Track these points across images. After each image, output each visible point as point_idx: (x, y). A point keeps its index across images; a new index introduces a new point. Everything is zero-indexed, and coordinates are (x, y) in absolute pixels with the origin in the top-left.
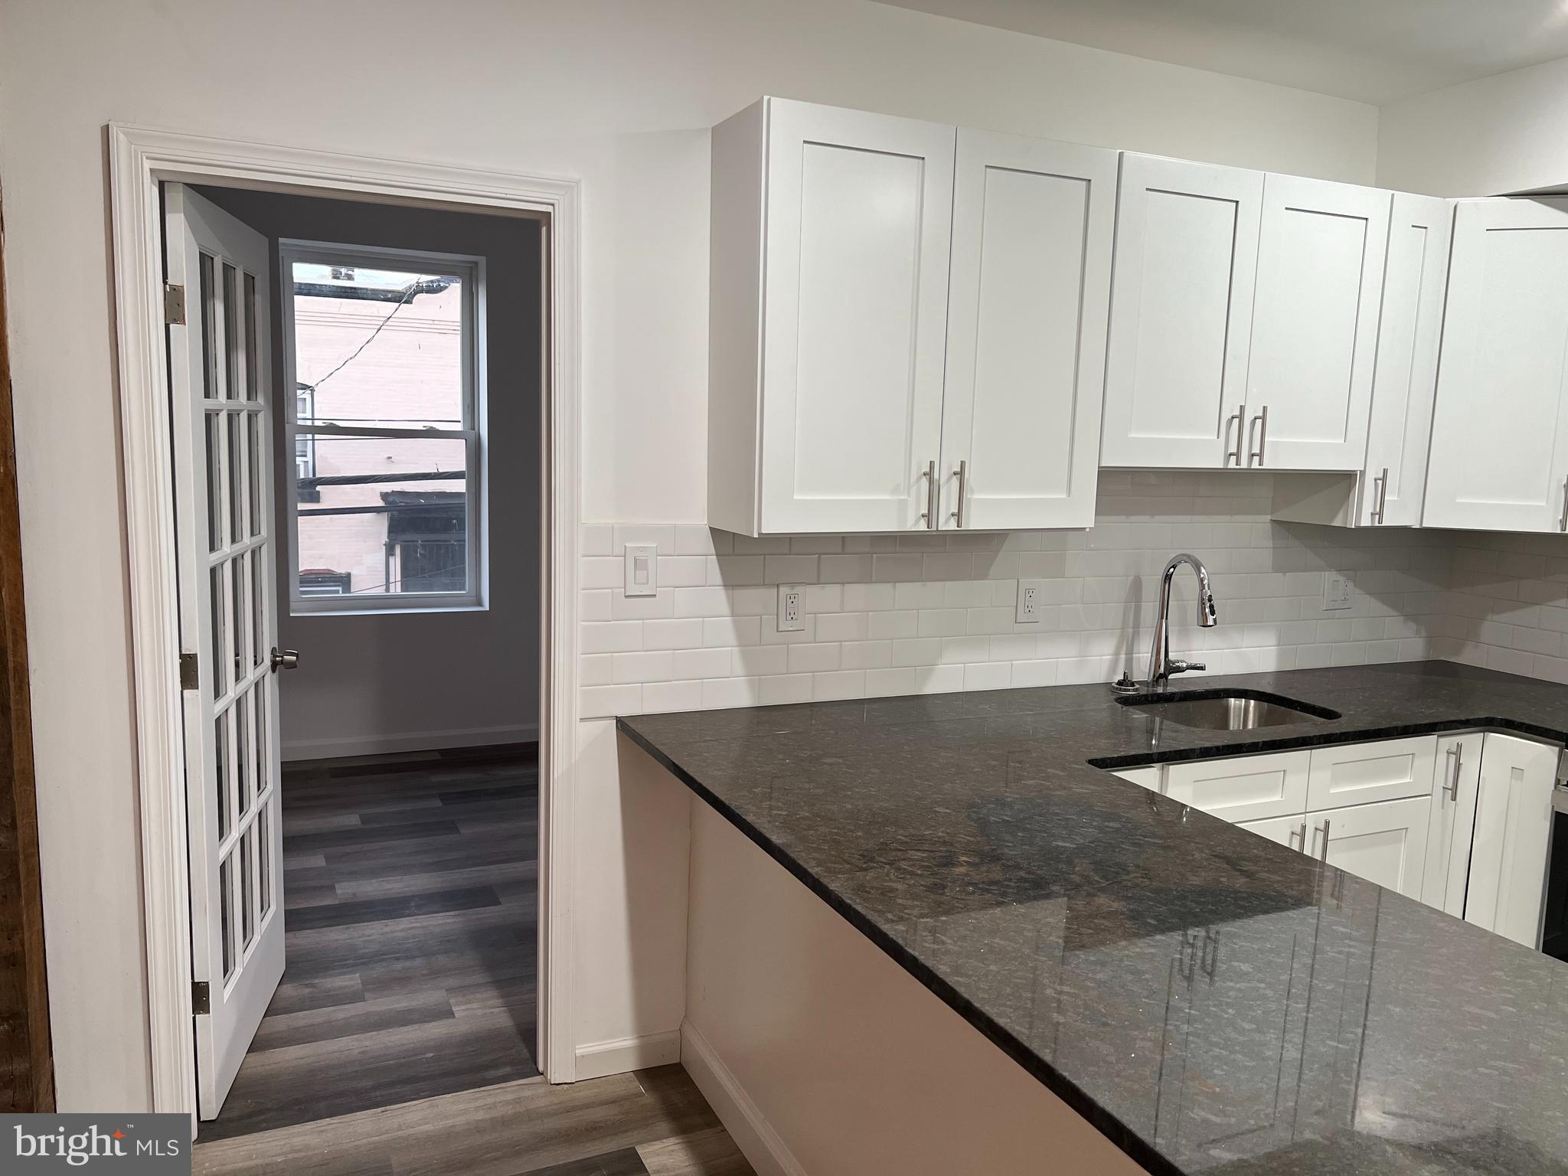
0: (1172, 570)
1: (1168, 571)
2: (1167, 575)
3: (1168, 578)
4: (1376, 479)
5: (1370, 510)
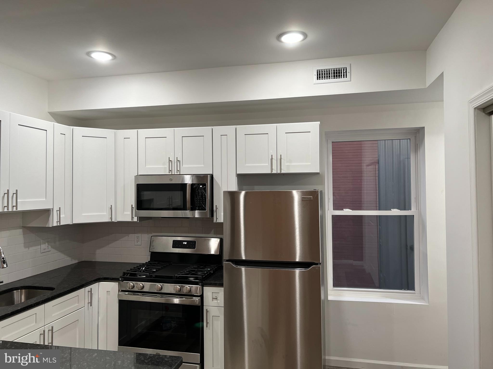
4: (57, 211)
5: (56, 221)
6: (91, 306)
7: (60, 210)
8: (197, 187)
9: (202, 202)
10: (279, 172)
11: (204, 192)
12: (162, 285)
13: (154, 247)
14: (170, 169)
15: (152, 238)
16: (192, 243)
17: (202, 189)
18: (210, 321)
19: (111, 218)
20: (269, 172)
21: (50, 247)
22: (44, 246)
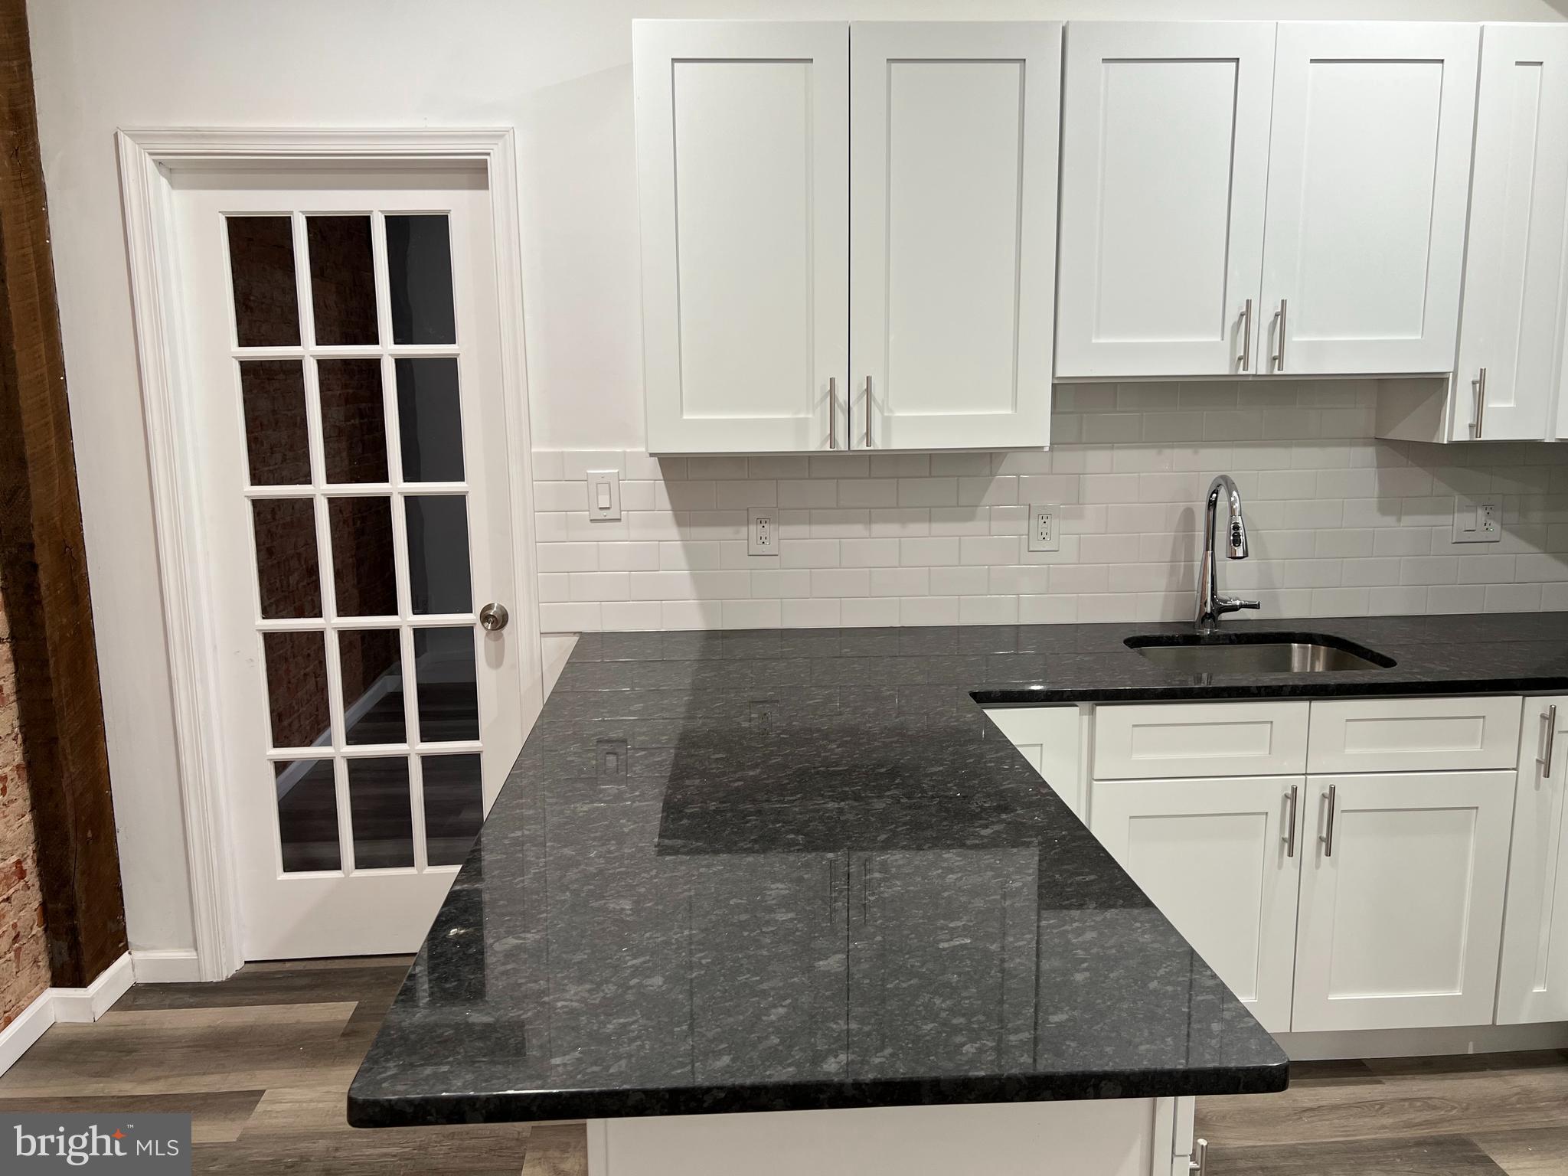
0: (1214, 495)
1: (1211, 496)
2: (1210, 501)
3: (1212, 503)
4: (1474, 383)
5: (1468, 421)
7: (1482, 382)
21: (1495, 527)
22: (1468, 519)
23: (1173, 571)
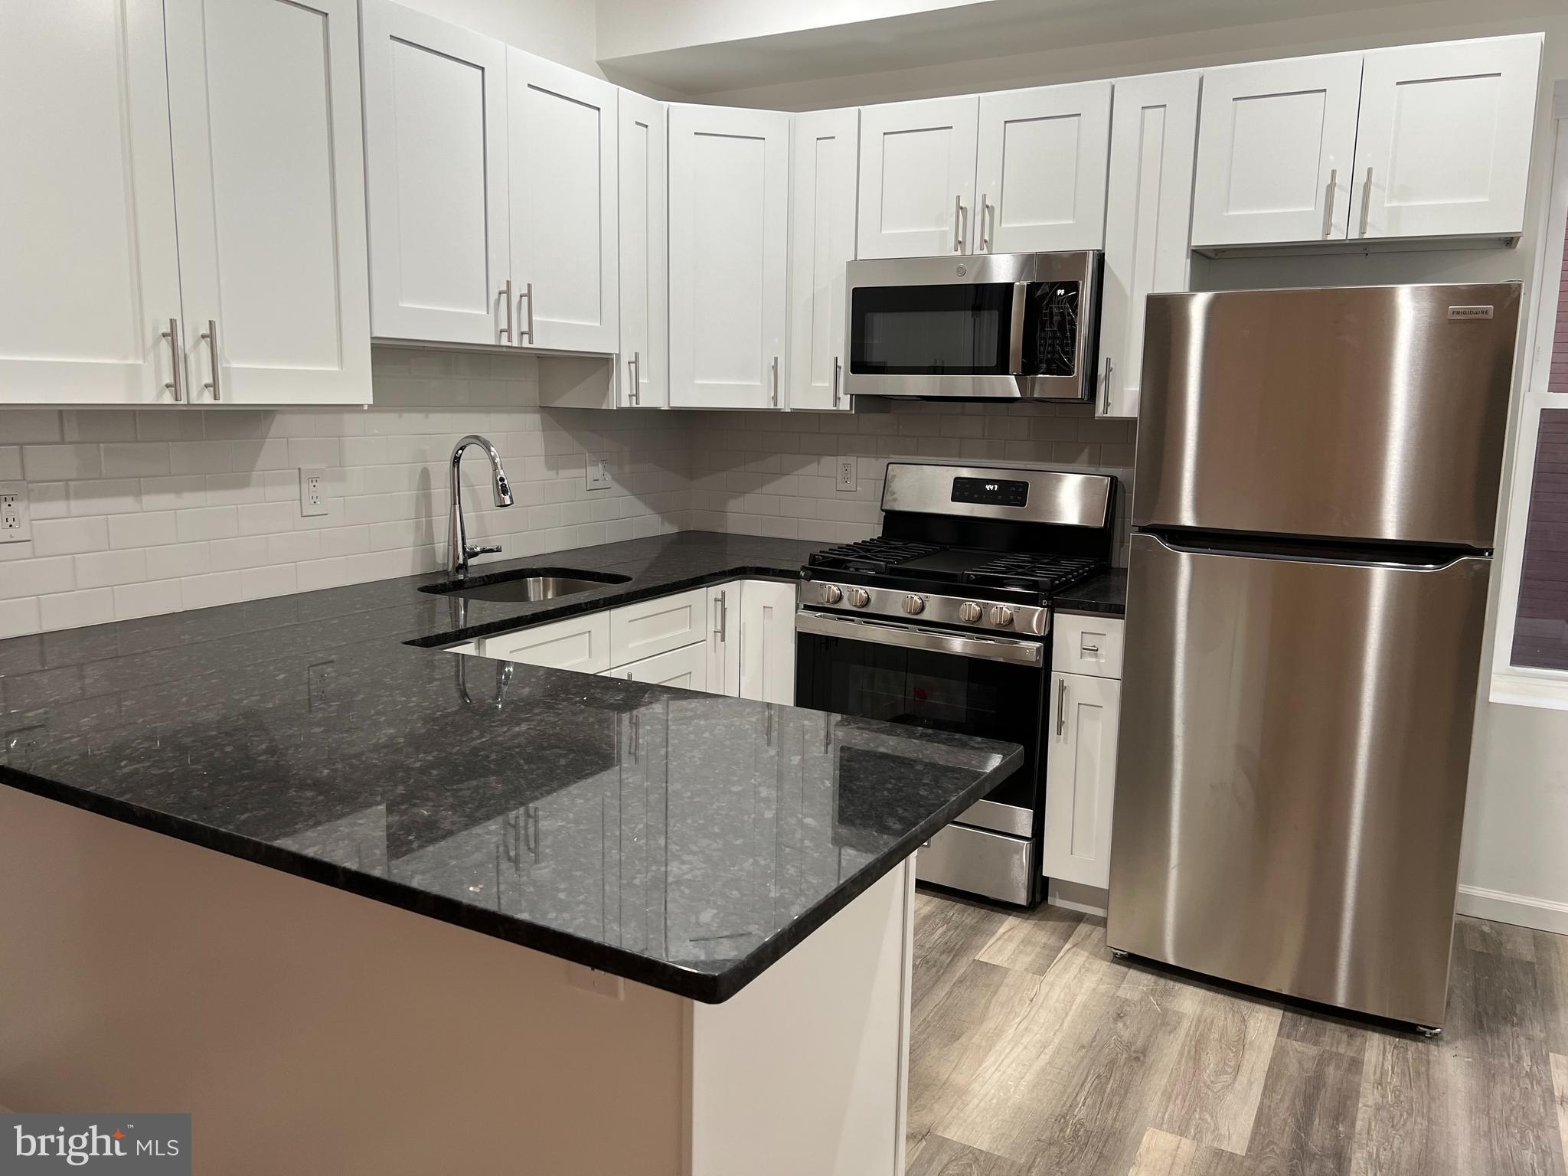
0: (460, 452)
1: (457, 453)
2: (455, 457)
3: (456, 460)
4: (629, 363)
5: (628, 392)
6: (723, 639)
7: (636, 362)
8: (1047, 293)
9: (1062, 346)
10: (1354, 235)
11: (1069, 313)
12: (924, 599)
13: (895, 496)
14: (960, 239)
15: (889, 467)
16: (1014, 489)
17: (1062, 301)
18: (1070, 717)
19: (775, 399)
20: (1316, 236)
21: (608, 477)
22: (595, 471)
23: (418, 527)
